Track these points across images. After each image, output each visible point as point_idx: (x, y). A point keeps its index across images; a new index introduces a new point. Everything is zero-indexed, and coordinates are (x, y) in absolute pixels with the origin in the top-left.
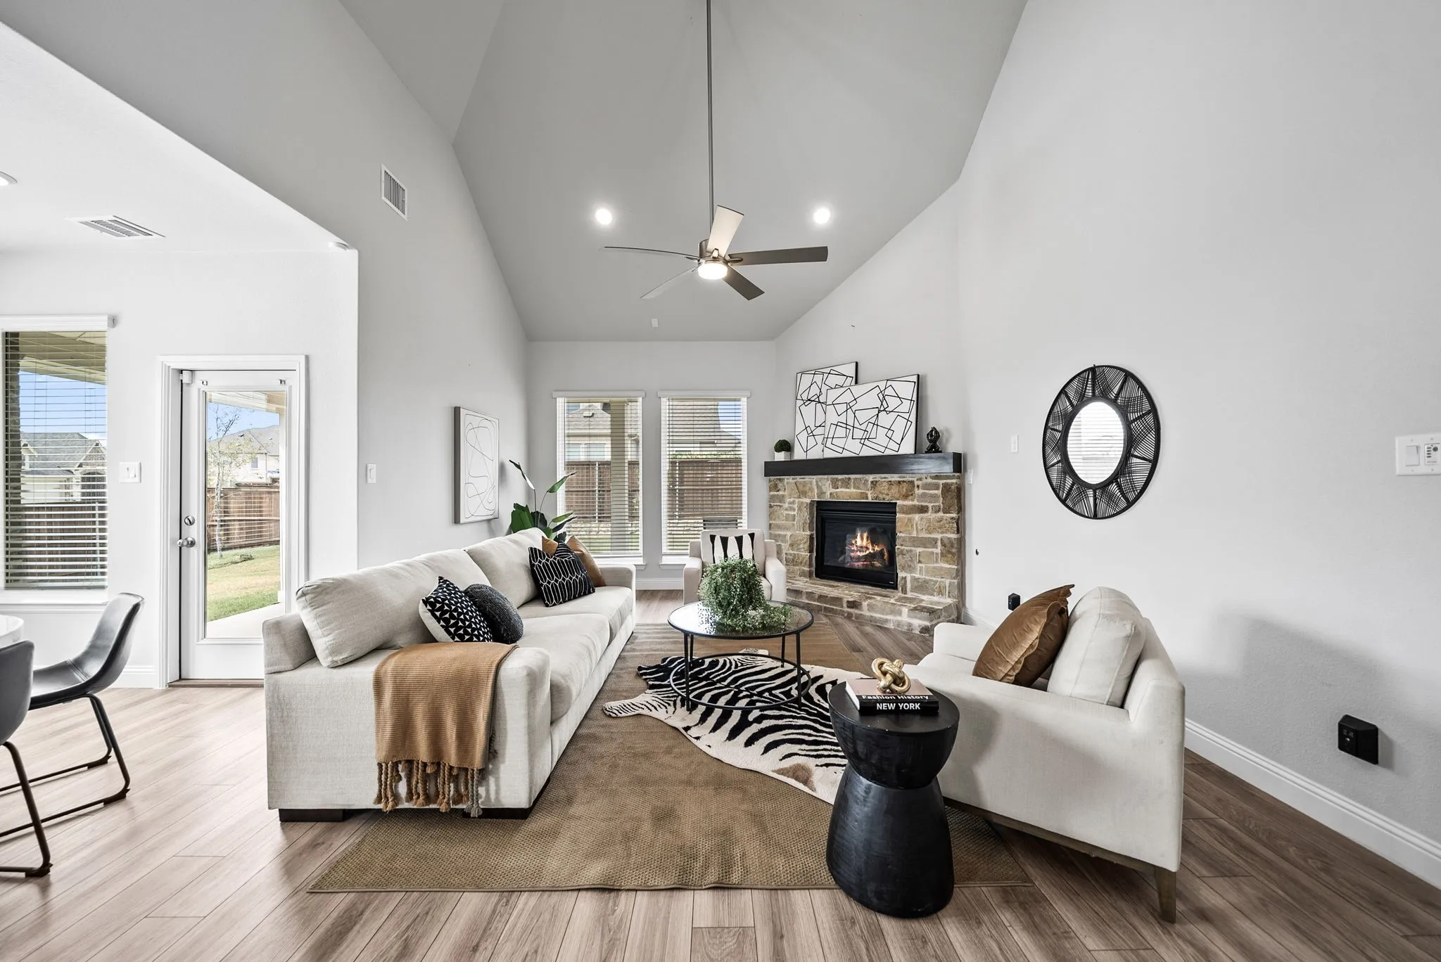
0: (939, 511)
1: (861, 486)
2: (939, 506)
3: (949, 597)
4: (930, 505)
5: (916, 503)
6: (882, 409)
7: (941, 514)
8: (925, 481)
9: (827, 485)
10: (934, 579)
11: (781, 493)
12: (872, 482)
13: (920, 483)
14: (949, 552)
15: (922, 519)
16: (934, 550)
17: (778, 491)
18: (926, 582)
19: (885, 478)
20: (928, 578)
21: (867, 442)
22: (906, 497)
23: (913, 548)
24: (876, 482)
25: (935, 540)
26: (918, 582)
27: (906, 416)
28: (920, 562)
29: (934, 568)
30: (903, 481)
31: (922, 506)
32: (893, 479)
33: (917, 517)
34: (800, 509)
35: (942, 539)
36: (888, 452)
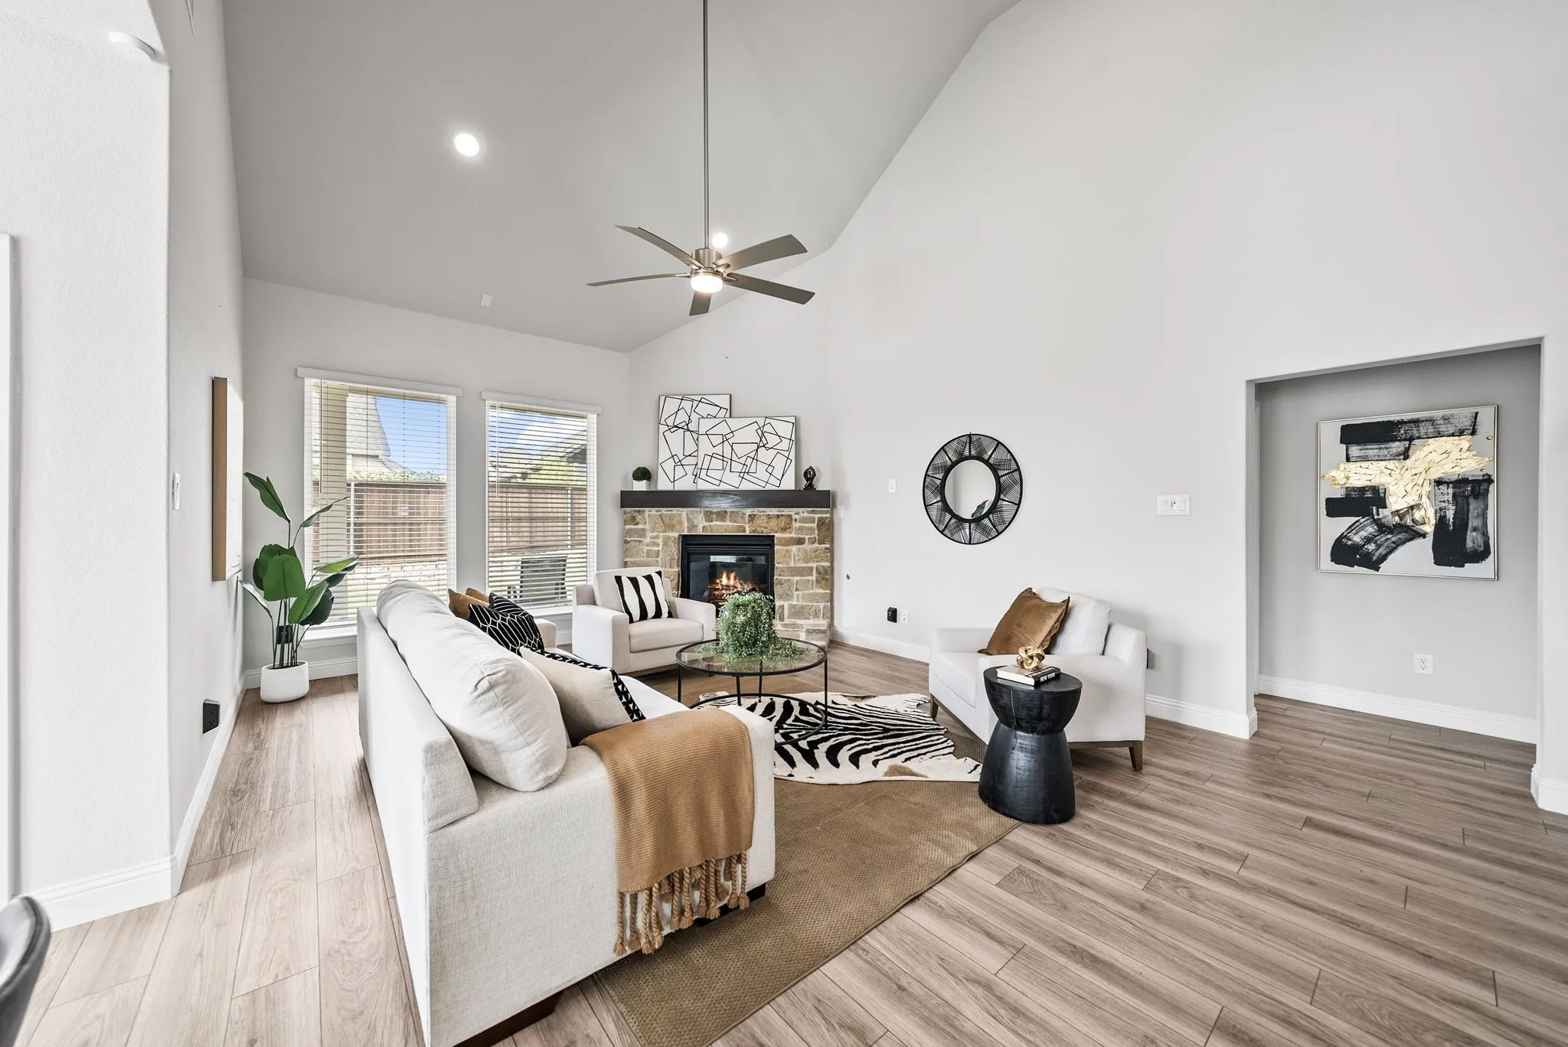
0: (813, 543)
1: (739, 519)
2: (815, 538)
3: (823, 618)
4: (807, 537)
5: (793, 535)
6: (761, 444)
7: (816, 545)
8: (802, 515)
9: (700, 517)
10: (810, 604)
11: (640, 526)
12: (750, 516)
13: (797, 517)
14: (823, 579)
15: (799, 550)
16: (810, 578)
17: (637, 524)
18: (803, 607)
19: (764, 512)
20: (804, 604)
21: (746, 476)
22: (784, 530)
23: (791, 578)
24: (754, 515)
25: (811, 569)
26: (795, 608)
27: (786, 454)
28: (797, 590)
29: (810, 594)
30: (782, 515)
31: (799, 538)
32: (771, 513)
33: (794, 548)
34: (665, 544)
35: (817, 568)
36: (769, 487)
